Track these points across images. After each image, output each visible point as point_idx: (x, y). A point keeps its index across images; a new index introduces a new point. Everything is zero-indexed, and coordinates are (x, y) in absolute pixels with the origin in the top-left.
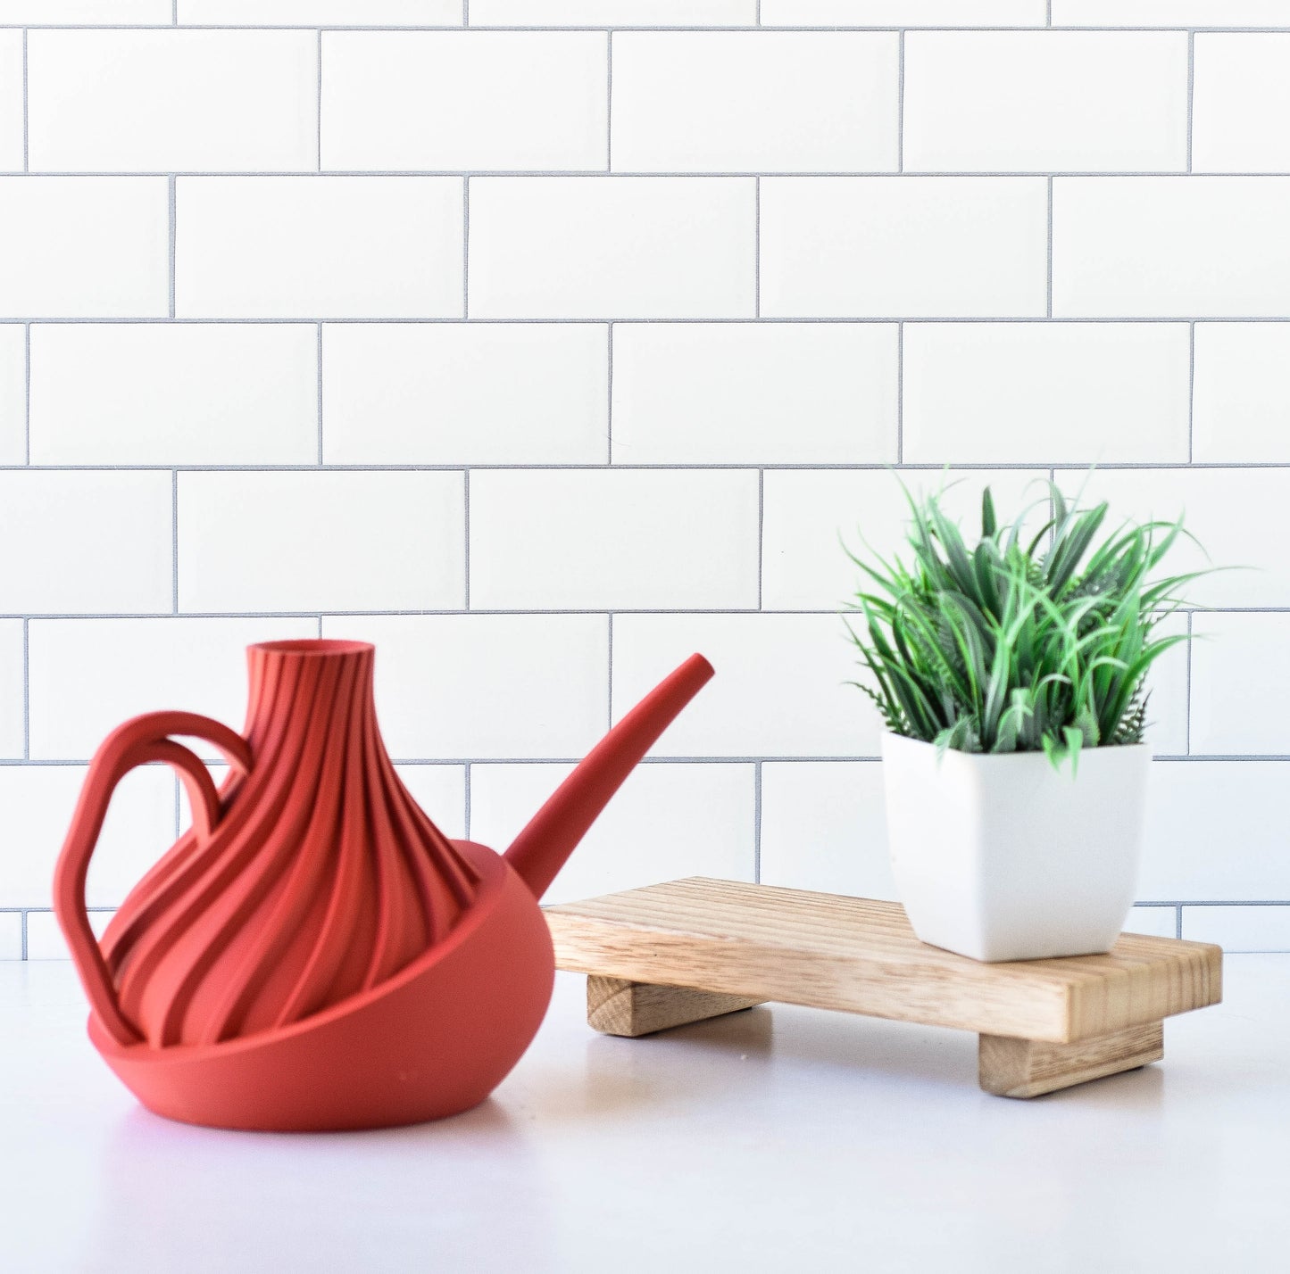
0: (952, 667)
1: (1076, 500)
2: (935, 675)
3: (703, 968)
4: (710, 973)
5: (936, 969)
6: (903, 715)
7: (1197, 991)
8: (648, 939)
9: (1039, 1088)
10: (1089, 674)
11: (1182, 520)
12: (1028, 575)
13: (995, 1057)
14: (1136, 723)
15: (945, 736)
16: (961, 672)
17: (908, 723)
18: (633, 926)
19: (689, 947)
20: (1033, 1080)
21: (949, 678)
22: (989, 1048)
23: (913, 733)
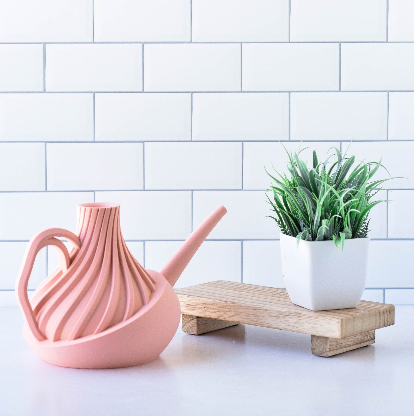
0: (302, 211)
1: (345, 154)
2: (297, 214)
4: (223, 314)
5: (297, 313)
6: (286, 228)
7: (386, 321)
8: (202, 302)
9: (331, 353)
10: (348, 214)
11: (381, 161)
12: (327, 180)
13: (317, 343)
14: (365, 230)
15: (300, 235)
16: (305, 213)
17: (288, 230)
18: (197, 298)
19: (215, 305)
20: (329, 351)
21: (301, 215)
22: (315, 340)
23: (290, 233)
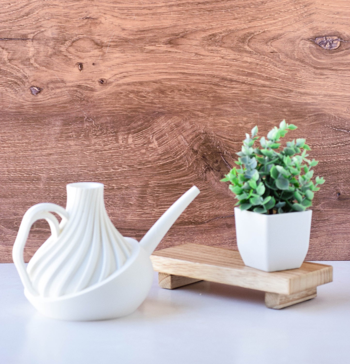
3: (190, 271)
